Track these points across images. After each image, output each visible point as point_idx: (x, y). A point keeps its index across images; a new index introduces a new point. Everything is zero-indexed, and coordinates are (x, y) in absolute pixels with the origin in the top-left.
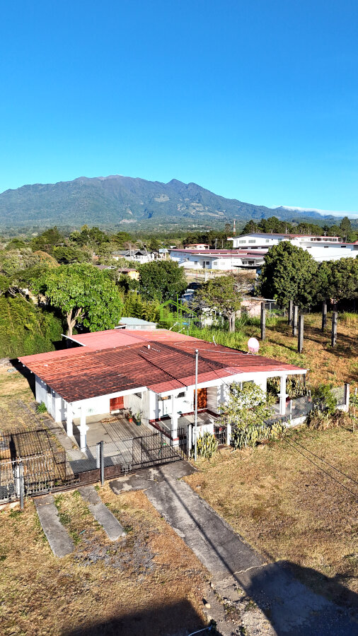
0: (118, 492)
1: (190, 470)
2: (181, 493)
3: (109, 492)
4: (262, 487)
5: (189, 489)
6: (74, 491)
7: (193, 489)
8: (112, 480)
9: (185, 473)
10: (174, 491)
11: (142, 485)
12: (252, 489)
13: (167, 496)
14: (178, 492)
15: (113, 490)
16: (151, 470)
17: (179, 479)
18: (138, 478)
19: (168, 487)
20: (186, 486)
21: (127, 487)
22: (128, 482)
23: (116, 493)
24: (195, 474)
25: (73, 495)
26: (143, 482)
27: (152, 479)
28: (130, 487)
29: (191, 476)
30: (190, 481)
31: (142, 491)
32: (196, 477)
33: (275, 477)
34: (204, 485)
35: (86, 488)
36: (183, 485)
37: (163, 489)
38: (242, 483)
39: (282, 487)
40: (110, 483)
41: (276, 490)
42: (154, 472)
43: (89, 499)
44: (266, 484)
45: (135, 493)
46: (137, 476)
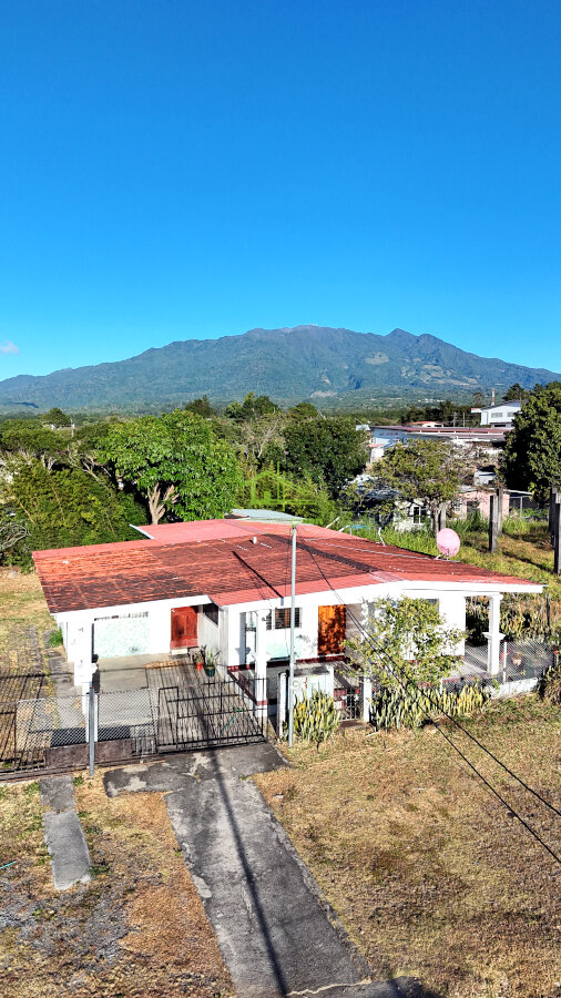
0: (115, 792)
1: (274, 762)
2: (238, 806)
3: (98, 790)
4: (412, 808)
5: (258, 798)
6: (31, 782)
7: (265, 800)
8: (113, 768)
9: (261, 767)
10: (226, 800)
11: (168, 782)
12: (388, 812)
13: (207, 809)
14: (233, 802)
15: (106, 787)
16: (197, 756)
17: (244, 778)
18: (165, 770)
19: (218, 790)
20: (253, 793)
21: (136, 784)
22: (142, 776)
23: (109, 795)
24: (281, 770)
25: (26, 790)
26: (171, 777)
27: (192, 774)
28: (142, 785)
29: (270, 774)
30: (265, 784)
31: (162, 795)
32: (280, 777)
33: (443, 791)
34: (291, 793)
35: (57, 779)
36: (250, 790)
37: (205, 794)
38: (370, 798)
39: (454, 814)
40: (107, 774)
41: (439, 818)
42: (201, 760)
43: (51, 801)
44: (422, 804)
45: (145, 797)
46: (165, 764)
